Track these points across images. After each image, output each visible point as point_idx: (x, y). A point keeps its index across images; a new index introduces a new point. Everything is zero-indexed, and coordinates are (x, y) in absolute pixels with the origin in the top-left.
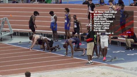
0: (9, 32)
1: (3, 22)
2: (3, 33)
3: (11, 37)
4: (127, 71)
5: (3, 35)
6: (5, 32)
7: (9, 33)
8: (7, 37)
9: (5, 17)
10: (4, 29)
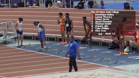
0: (14, 35)
1: (7, 26)
2: (7, 36)
3: (16, 41)
4: (128, 73)
5: (7, 38)
6: (10, 35)
7: (13, 37)
8: (11, 40)
9: (9, 21)
10: (8, 32)
